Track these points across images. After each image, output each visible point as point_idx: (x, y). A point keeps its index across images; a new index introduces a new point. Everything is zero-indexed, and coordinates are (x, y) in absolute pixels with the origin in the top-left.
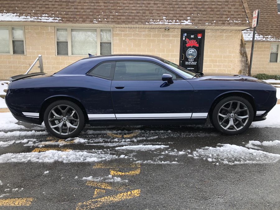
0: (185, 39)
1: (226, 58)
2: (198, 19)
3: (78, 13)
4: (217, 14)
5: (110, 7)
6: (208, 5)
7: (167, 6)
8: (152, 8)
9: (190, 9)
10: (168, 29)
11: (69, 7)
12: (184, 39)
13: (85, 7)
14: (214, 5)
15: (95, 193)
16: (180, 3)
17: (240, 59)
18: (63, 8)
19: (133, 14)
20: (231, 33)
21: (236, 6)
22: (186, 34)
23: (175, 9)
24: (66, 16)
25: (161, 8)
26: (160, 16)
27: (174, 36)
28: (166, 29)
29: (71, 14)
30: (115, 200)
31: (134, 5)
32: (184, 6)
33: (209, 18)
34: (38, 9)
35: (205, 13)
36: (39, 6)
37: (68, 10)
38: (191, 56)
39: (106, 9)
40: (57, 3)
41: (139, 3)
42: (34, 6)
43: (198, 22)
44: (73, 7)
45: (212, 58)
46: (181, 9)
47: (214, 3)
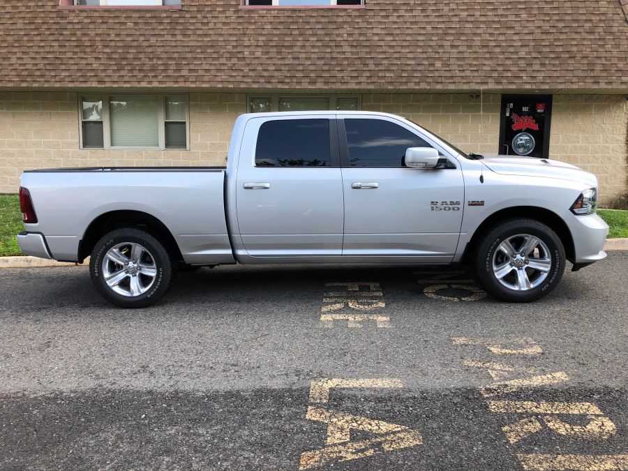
0: (511, 114)
1: (596, 152)
2: (543, 74)
3: (300, 68)
4: (583, 64)
5: (363, 55)
6: (562, 46)
7: (478, 50)
8: (447, 56)
9: (526, 55)
10: (479, 96)
11: (284, 55)
12: (508, 114)
13: (313, 56)
14: (576, 45)
15: (493, 376)
16: (504, 44)
17: (626, 155)
18: (271, 58)
19: (409, 68)
21: (622, 48)
22: (512, 104)
23: (493, 56)
24: (276, 74)
25: (466, 55)
26: (464, 70)
27: (488, 109)
28: (472, 96)
29: (287, 69)
30: (535, 384)
31: (411, 49)
32: (512, 50)
33: (565, 72)
34: (223, 61)
35: (557, 62)
36: (225, 56)
37: (280, 62)
38: (522, 149)
39: (356, 58)
40: (260, 50)
41: (420, 44)
42: (215, 56)
43: (542, 81)
44: (290, 56)
45: (567, 153)
46: (507, 55)
47: (574, 43)
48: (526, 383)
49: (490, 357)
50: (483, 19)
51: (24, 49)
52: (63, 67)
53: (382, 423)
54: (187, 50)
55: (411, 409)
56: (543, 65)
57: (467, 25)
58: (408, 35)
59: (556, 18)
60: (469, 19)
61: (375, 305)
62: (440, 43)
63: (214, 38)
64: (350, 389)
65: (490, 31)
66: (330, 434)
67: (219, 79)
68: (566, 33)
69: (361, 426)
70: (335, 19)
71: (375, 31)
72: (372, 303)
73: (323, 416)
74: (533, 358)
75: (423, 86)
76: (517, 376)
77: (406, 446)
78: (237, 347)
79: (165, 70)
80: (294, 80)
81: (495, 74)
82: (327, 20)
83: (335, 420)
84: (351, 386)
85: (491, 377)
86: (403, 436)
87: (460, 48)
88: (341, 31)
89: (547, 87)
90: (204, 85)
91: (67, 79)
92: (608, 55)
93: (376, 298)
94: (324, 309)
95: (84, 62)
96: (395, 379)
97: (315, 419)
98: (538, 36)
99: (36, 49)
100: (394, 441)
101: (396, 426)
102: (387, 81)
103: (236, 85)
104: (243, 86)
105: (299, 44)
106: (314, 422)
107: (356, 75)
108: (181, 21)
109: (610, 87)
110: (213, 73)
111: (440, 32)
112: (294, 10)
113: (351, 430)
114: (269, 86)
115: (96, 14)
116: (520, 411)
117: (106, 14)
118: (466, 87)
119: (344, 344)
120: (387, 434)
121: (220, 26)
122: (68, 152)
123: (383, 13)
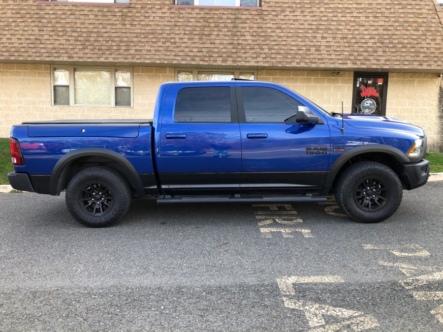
0: (360, 85)
1: (417, 113)
2: (385, 58)
3: (216, 50)
4: (412, 52)
5: (260, 42)
6: (397, 39)
7: (340, 41)
8: (319, 44)
9: (373, 44)
10: (339, 72)
11: (204, 41)
12: (358, 86)
13: (225, 42)
14: (407, 39)
15: (405, 273)
16: (358, 37)
17: (439, 114)
18: (195, 43)
19: (293, 52)
20: (427, 77)
21: (438, 41)
22: (361, 79)
23: (351, 45)
24: (199, 54)
25: (332, 44)
26: (330, 55)
27: (344, 82)
28: (334, 72)
29: (206, 51)
30: (438, 278)
31: (294, 39)
32: (363, 41)
33: (399, 57)
34: (160, 44)
35: (394, 50)
36: (161, 40)
37: (201, 46)
38: (367, 109)
39: (255, 44)
40: (187, 37)
41: (300, 36)
42: (154, 40)
43: (384, 63)
44: (209, 42)
45: (398, 113)
46: (360, 45)
47: (406, 37)
48: (431, 277)
49: (396, 259)
50: (343, 19)
51: (12, 32)
52: (42, 46)
53: (343, 310)
54: (135, 35)
55: (358, 298)
56: (384, 52)
57: (333, 23)
58: (291, 28)
59: (394, 19)
60: (334, 19)
61: (295, 221)
62: (314, 35)
63: (153, 27)
64: (307, 284)
65: (348, 27)
66: (309, 319)
67: (157, 57)
68: (400, 30)
69: (329, 312)
70: (240, 16)
71: (269, 25)
72: (292, 220)
73: (297, 305)
74: (426, 259)
75: (302, 65)
76: (422, 273)
77: (369, 327)
78: (209, 252)
79: (118, 50)
80: (212, 59)
81: (352, 58)
82: (234, 16)
83: (307, 308)
84: (306, 281)
85: (404, 274)
86: (363, 320)
87: (328, 39)
88: (245, 25)
89: (387, 67)
90: (147, 61)
91: (44, 55)
92: (429, 46)
93: (293, 215)
94: (260, 224)
95: (58, 42)
96: (336, 276)
97: (293, 307)
98: (381, 32)
99: (21, 32)
100: (358, 323)
101: (354, 312)
102: (277, 61)
103: (170, 62)
104: (175, 62)
105: (215, 33)
106: (293, 310)
107: (255, 56)
108: (130, 14)
109: (430, 68)
110: (153, 52)
111: (314, 27)
112: (211, 9)
113: (323, 315)
114: (193, 63)
115: (67, 8)
116: (435, 299)
117: (74, 8)
118: (332, 66)
119: (287, 250)
120: (350, 318)
121: (158, 19)
122: (43, 108)
123: (274, 13)
